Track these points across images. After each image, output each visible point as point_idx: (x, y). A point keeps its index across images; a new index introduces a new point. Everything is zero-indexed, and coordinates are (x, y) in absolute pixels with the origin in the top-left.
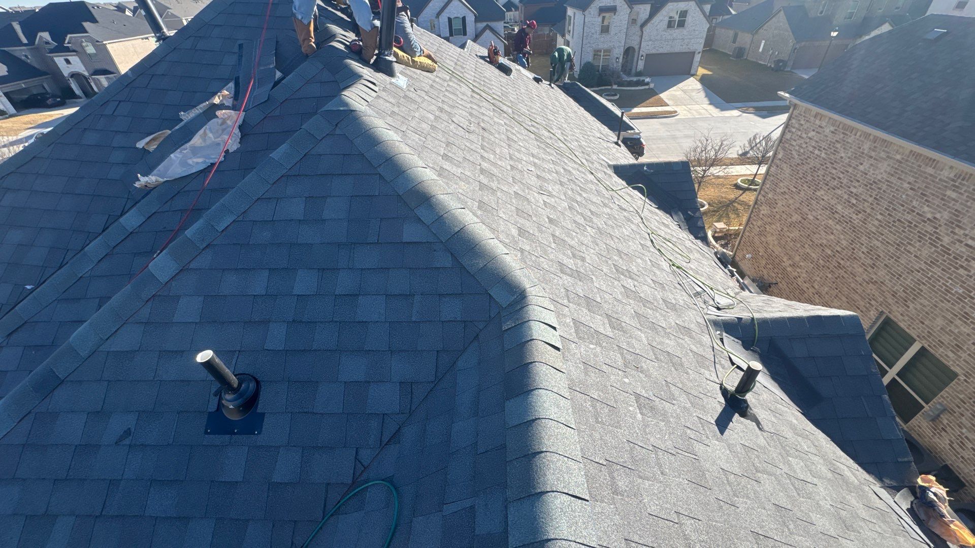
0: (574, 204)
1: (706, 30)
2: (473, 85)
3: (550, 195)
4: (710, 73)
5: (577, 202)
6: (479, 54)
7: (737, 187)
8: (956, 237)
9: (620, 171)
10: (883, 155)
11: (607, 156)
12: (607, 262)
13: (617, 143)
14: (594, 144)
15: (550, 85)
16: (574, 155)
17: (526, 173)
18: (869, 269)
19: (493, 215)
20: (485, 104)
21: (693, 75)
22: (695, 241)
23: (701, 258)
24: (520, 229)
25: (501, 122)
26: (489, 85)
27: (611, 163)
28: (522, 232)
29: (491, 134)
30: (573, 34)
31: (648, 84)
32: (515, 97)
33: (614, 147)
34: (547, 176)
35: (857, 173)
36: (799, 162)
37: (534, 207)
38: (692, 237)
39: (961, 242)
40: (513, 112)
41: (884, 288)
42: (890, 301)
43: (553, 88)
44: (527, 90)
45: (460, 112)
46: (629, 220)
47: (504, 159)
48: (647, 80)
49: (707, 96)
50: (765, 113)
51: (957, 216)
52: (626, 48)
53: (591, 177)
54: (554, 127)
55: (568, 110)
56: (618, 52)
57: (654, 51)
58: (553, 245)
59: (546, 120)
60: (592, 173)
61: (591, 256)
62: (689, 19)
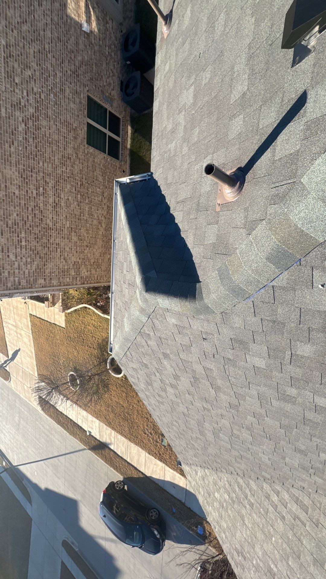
8: (26, 103)
18: (72, 161)
35: (22, 194)
36: (38, 257)
41: (76, 146)
42: (79, 140)
51: (14, 105)
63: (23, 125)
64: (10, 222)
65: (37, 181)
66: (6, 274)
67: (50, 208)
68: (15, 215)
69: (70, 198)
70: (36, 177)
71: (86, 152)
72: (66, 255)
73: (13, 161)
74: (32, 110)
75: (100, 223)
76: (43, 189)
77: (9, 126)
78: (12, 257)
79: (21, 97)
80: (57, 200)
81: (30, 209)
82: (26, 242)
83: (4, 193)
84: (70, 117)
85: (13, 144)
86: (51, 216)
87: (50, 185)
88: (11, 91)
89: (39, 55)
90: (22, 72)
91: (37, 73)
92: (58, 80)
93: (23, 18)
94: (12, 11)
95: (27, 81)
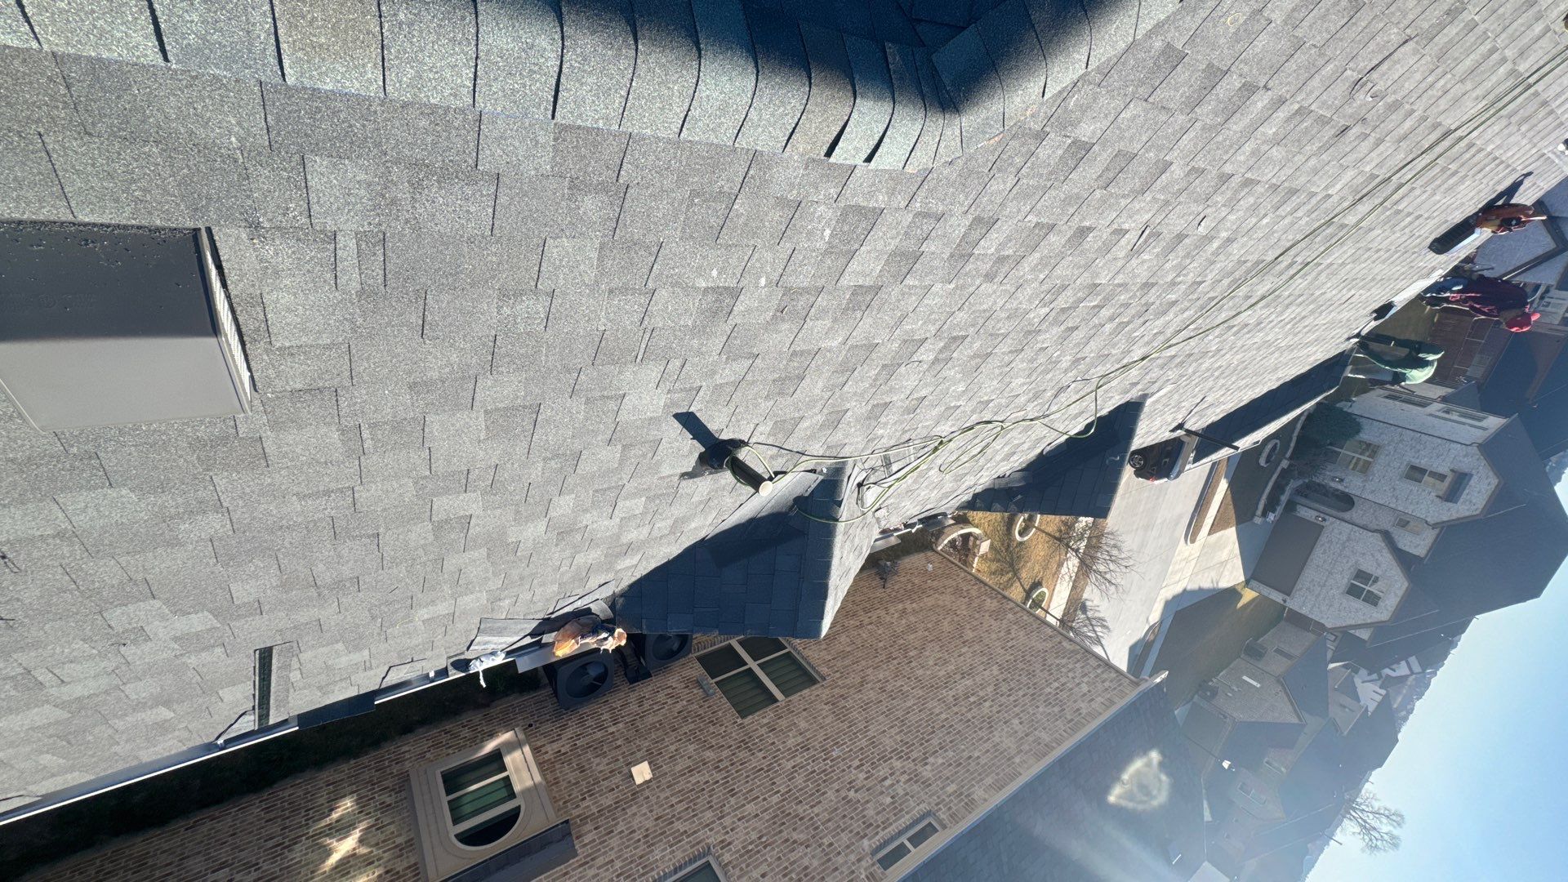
0: (1100, 297)
1: (1322, 621)
2: (1461, 139)
3: (1134, 251)
4: (1240, 605)
5: (1100, 307)
6: (1527, 183)
7: (1037, 585)
8: (898, 773)
9: (1128, 413)
10: (1026, 747)
11: (1164, 401)
12: (973, 325)
13: (1180, 426)
14: (1196, 385)
15: (1358, 335)
16: (1192, 334)
17: (1200, 209)
18: (879, 685)
19: (1142, 83)
20: (1400, 157)
21: (1247, 583)
22: (971, 492)
23: (943, 491)
24: (1088, 148)
25: (1338, 187)
26: (1438, 182)
27: (1149, 402)
28: (1081, 151)
29: (1325, 148)
30: (1436, 417)
31: (1264, 514)
32: (1374, 245)
33: (1174, 420)
34: (1173, 261)
35: (1009, 715)
36: (1049, 662)
37: (1123, 202)
38: (979, 489)
39: (891, 775)
40: (1343, 226)
41: (852, 691)
42: (836, 691)
43: (1349, 339)
44: (1373, 279)
45: (1418, 76)
46: (1036, 396)
47: (1251, 163)
48: (1271, 517)
49: (1201, 590)
50: (1139, 651)
51: (923, 783)
52: (1355, 499)
53: (1137, 354)
54: (1266, 312)
55: (1287, 356)
56: (1353, 484)
57: (1323, 539)
58: (1033, 219)
59: (1292, 298)
60: (1143, 359)
61: (991, 296)
62: (1357, 604)
63: (931, 760)
64: (1056, 709)
65: (971, 709)
66: (1107, 684)
67: (978, 679)
68: (1041, 709)
69: (931, 663)
70: (967, 712)
71: (838, 675)
72: (1002, 634)
73: (988, 745)
74: (898, 764)
75: (904, 611)
76: (969, 697)
77: (956, 773)
78: (1085, 688)
79: (901, 784)
80: (958, 677)
81: (1012, 698)
82: (1051, 683)
83: (1036, 732)
84: (824, 718)
85: (970, 757)
86: (987, 673)
87: (951, 693)
88: (912, 797)
89: (805, 799)
90: (868, 802)
91: (836, 786)
92: (798, 760)
93: (788, 846)
94: (806, 862)
95: (868, 790)
